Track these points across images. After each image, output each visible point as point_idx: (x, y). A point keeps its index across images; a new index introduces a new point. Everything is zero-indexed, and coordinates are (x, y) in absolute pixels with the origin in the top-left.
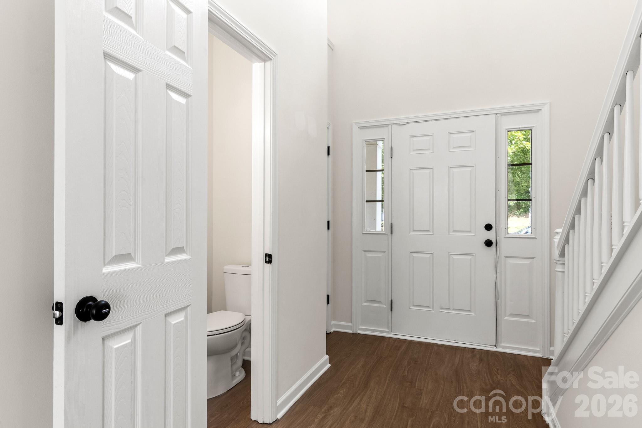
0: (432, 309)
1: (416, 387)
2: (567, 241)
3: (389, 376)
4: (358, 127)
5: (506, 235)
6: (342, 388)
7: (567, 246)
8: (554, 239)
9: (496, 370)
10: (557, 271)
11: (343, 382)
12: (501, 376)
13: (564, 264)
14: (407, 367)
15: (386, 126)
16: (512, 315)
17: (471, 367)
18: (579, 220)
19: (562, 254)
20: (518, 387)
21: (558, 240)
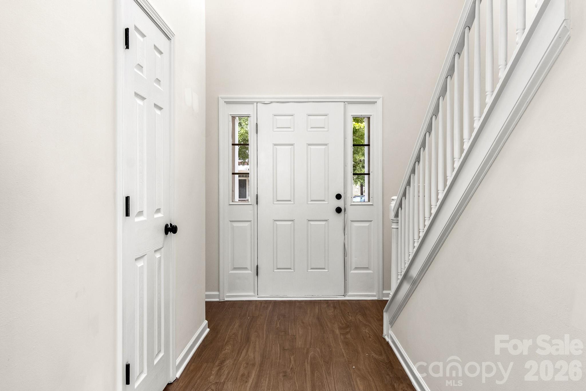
0: (294, 270)
1: (290, 335)
2: (400, 205)
3: (265, 329)
4: (225, 102)
5: (351, 203)
6: (227, 345)
7: (400, 209)
8: (391, 204)
9: (347, 313)
10: (393, 228)
11: (226, 341)
12: (352, 317)
13: (398, 222)
14: (278, 321)
15: (252, 103)
16: (356, 268)
17: (329, 314)
18: (409, 190)
19: (397, 215)
20: (365, 322)
21: (394, 205)
